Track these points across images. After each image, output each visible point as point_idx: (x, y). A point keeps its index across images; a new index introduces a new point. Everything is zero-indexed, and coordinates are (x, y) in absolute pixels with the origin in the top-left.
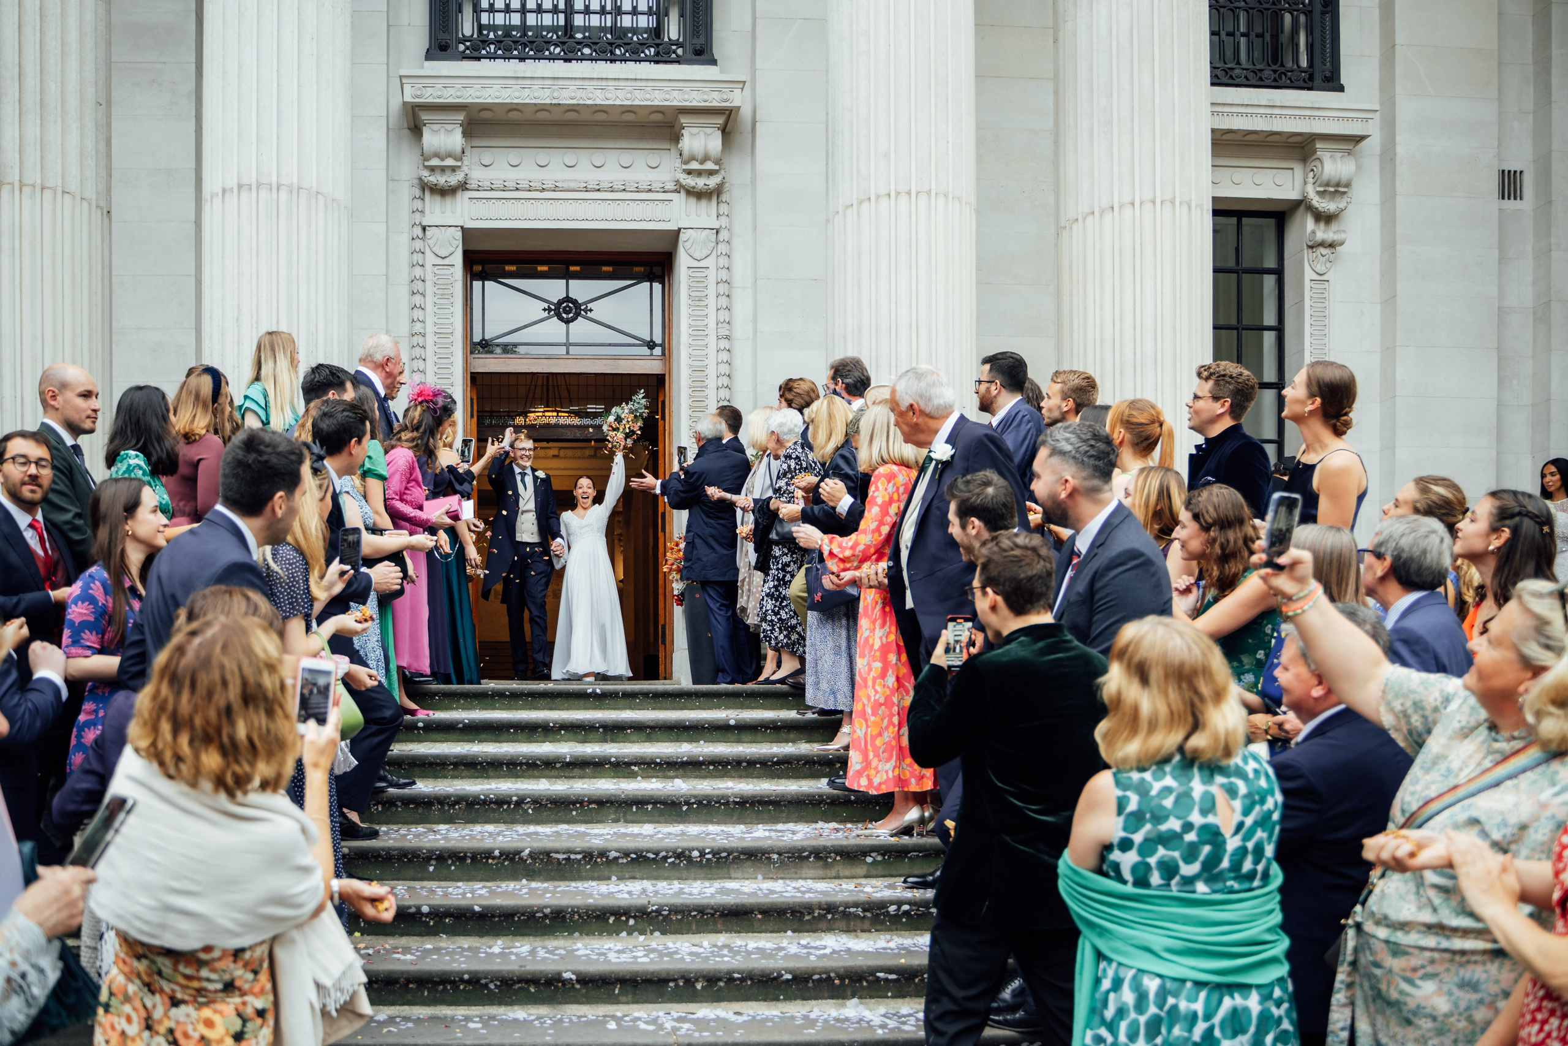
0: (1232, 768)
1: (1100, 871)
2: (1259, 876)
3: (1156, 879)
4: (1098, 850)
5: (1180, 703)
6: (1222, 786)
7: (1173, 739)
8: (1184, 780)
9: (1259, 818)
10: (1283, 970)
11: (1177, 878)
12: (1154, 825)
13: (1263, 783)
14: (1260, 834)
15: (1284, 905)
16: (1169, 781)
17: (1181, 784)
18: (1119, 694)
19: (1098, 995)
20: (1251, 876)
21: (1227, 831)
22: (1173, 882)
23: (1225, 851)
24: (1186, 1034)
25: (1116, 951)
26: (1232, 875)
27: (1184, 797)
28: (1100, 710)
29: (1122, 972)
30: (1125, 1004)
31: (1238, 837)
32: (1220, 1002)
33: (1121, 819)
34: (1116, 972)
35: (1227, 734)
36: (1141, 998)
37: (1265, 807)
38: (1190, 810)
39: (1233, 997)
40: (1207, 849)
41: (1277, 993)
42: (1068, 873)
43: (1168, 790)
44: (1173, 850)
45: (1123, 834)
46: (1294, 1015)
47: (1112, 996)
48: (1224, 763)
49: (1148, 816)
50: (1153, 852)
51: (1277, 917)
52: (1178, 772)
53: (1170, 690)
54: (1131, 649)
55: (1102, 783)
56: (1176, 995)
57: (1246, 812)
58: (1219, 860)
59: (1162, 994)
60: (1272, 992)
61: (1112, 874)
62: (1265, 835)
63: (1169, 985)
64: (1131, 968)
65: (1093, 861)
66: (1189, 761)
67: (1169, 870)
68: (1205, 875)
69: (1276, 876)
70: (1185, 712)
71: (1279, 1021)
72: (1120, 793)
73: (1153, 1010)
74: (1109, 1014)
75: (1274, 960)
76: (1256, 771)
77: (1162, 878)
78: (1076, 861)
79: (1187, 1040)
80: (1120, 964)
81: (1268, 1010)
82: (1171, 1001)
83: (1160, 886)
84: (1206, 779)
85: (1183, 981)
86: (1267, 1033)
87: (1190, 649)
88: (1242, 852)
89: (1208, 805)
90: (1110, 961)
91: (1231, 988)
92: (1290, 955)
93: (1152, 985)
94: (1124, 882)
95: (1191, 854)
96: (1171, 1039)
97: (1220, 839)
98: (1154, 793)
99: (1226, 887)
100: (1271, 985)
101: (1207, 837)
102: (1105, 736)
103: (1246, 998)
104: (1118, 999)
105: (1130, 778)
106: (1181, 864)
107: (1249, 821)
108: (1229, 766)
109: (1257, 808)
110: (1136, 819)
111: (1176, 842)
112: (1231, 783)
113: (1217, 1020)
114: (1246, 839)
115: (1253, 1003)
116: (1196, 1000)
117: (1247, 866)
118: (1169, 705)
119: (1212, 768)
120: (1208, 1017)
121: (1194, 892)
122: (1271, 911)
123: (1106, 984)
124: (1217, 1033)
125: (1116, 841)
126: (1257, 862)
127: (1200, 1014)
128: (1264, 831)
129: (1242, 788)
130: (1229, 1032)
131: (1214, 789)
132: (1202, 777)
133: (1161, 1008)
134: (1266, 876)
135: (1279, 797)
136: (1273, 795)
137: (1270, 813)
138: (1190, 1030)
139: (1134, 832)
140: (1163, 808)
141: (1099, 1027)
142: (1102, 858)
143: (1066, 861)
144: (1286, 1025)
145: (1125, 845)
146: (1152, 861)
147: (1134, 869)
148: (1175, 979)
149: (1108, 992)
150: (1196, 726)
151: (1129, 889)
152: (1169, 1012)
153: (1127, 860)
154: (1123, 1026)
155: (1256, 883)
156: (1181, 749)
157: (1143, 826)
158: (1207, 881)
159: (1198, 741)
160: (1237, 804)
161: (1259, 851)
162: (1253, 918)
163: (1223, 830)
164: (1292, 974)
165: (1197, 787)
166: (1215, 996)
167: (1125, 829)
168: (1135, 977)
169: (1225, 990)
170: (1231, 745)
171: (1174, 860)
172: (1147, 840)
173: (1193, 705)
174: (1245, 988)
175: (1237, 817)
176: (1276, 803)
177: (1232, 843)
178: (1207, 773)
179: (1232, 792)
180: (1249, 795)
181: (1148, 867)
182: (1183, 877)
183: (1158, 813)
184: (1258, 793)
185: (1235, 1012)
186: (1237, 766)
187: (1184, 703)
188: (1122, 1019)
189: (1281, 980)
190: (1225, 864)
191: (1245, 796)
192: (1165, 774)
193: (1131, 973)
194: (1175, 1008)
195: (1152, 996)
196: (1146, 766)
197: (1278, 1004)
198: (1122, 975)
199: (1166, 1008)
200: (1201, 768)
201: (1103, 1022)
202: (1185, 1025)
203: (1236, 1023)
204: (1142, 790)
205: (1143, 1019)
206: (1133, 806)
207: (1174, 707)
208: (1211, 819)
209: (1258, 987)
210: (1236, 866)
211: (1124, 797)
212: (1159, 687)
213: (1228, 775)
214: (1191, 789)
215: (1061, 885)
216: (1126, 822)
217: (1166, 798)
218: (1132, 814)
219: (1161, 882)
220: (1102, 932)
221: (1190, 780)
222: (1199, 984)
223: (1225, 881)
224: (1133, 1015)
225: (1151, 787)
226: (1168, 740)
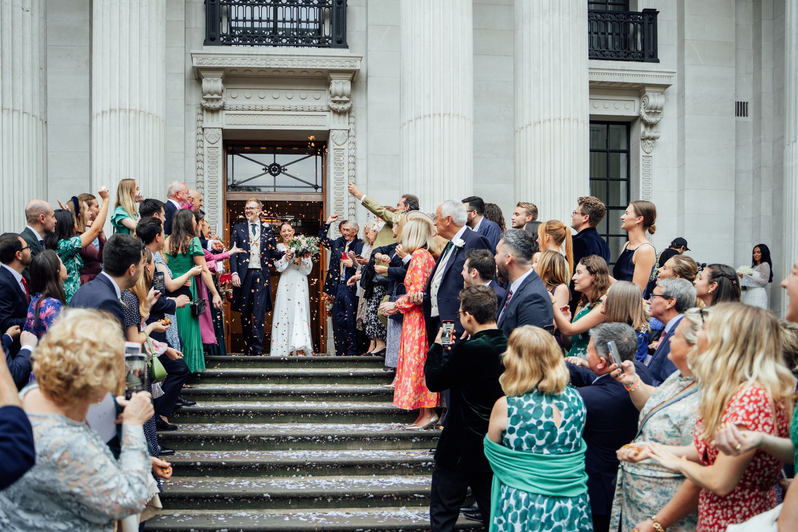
0: (561, 396)
1: (501, 444)
2: (573, 447)
3: (525, 446)
4: (500, 433)
5: (535, 366)
6: (556, 404)
7: (533, 382)
8: (539, 401)
9: (573, 420)
10: (585, 490)
11: (535, 446)
12: (524, 422)
13: (576, 404)
14: (573, 427)
15: (586, 461)
16: (531, 401)
17: (537, 403)
18: (510, 361)
19: (500, 501)
20: (570, 446)
21: (558, 425)
22: (533, 448)
23: (557, 434)
24: (538, 519)
25: (507, 481)
26: (560, 446)
27: (538, 409)
28: (502, 369)
29: (510, 490)
30: (511, 505)
31: (563, 428)
32: (554, 504)
33: (510, 418)
34: (508, 491)
35: (557, 380)
36: (518, 502)
37: (576, 415)
38: (541, 415)
39: (560, 502)
40: (548, 433)
41: (581, 500)
42: (487, 444)
43: (531, 405)
44: (533, 433)
45: (510, 426)
46: (590, 511)
47: (506, 501)
48: (557, 394)
49: (522, 417)
50: (524, 434)
51: (583, 466)
52: (535, 398)
53: (531, 360)
54: (515, 340)
55: (502, 403)
56: (534, 501)
57: (567, 417)
58: (555, 439)
59: (528, 500)
60: (578, 500)
61: (506, 444)
62: (576, 428)
63: (530, 496)
64: (514, 488)
65: (498, 438)
66: (541, 393)
67: (531, 443)
68: (548, 445)
69: (584, 447)
70: (538, 370)
71: (582, 513)
72: (509, 407)
73: (523, 508)
74: (505, 509)
75: (580, 486)
76: (573, 398)
77: (528, 446)
78: (490, 438)
79: (539, 521)
80: (509, 487)
81: (576, 508)
82: (531, 503)
83: (527, 450)
84: (549, 401)
85: (537, 494)
86: (575, 519)
87: (540, 341)
88: (565, 435)
89: (550, 413)
90: (505, 485)
91: (559, 498)
92: (588, 483)
93: (523, 496)
94: (511, 448)
95: (541, 435)
96: (531, 521)
97: (555, 428)
98: (524, 407)
99: (557, 451)
100: (578, 497)
101: (549, 428)
102: (505, 380)
103: (566, 503)
104: (508, 503)
105: (514, 400)
106: (536, 440)
107: (568, 421)
108: (560, 395)
109: (572, 415)
110: (516, 419)
111: (534, 430)
112: (560, 403)
113: (552, 513)
114: (566, 429)
115: (569, 505)
116: (543, 503)
117: (567, 441)
118: (530, 367)
119: (552, 396)
120: (548, 511)
121: (542, 453)
122: (580, 463)
123: (503, 496)
124: (552, 518)
125: (507, 429)
126: (572, 440)
127: (545, 510)
128: (575, 426)
129: (566, 406)
130: (558, 518)
131: (552, 406)
132: (547, 400)
133: (527, 507)
134: (577, 448)
135: (584, 411)
136: (581, 409)
137: (579, 418)
138: (540, 517)
139: (516, 425)
140: (529, 414)
141: (500, 516)
142: (502, 437)
143: (487, 438)
144: (585, 516)
145: (512, 431)
146: (523, 438)
147: (515, 442)
148: (533, 494)
149: (504, 500)
150: (543, 377)
151: (513, 451)
152: (530, 509)
153: (512, 438)
154: (510, 515)
155: (572, 450)
156: (536, 387)
157: (519, 422)
158: (549, 449)
159: (544, 384)
160: (563, 413)
161: (573, 435)
162: (570, 466)
163: (556, 425)
164: (589, 492)
165: (545, 404)
166: (552, 502)
167: (511, 423)
168: (515, 493)
169: (556, 499)
170: (559, 385)
171: (533, 438)
172: (521, 428)
173: (541, 367)
174: (565, 498)
175: (563, 419)
176: (582, 413)
177: (560, 431)
178: (549, 398)
179: (560, 407)
180: (568, 409)
181: (521, 440)
182: (537, 446)
183: (526, 416)
184: (573, 408)
185: (560, 508)
186: (564, 395)
187: (538, 366)
188: (510, 512)
189: (583, 495)
190: (557, 440)
191: (566, 409)
192: (530, 398)
193: (514, 491)
194: (533, 506)
195: (523, 501)
196: (521, 395)
197: (581, 506)
198: (510, 492)
199: (529, 507)
200: (546, 396)
201: (502, 513)
202: (538, 514)
203: (561, 514)
204: (519, 405)
205: (519, 512)
206: (515, 413)
207: (533, 368)
208: (550, 419)
209: (572, 498)
210: (562, 442)
211: (511, 408)
212: (526, 358)
213: (559, 400)
214: (542, 405)
215: (485, 450)
216: (512, 420)
217: (530, 409)
218: (514, 416)
219: (528, 448)
220: (502, 472)
221: (541, 402)
222: (544, 496)
223: (557, 448)
224: (514, 510)
225: (524, 404)
226: (531, 383)
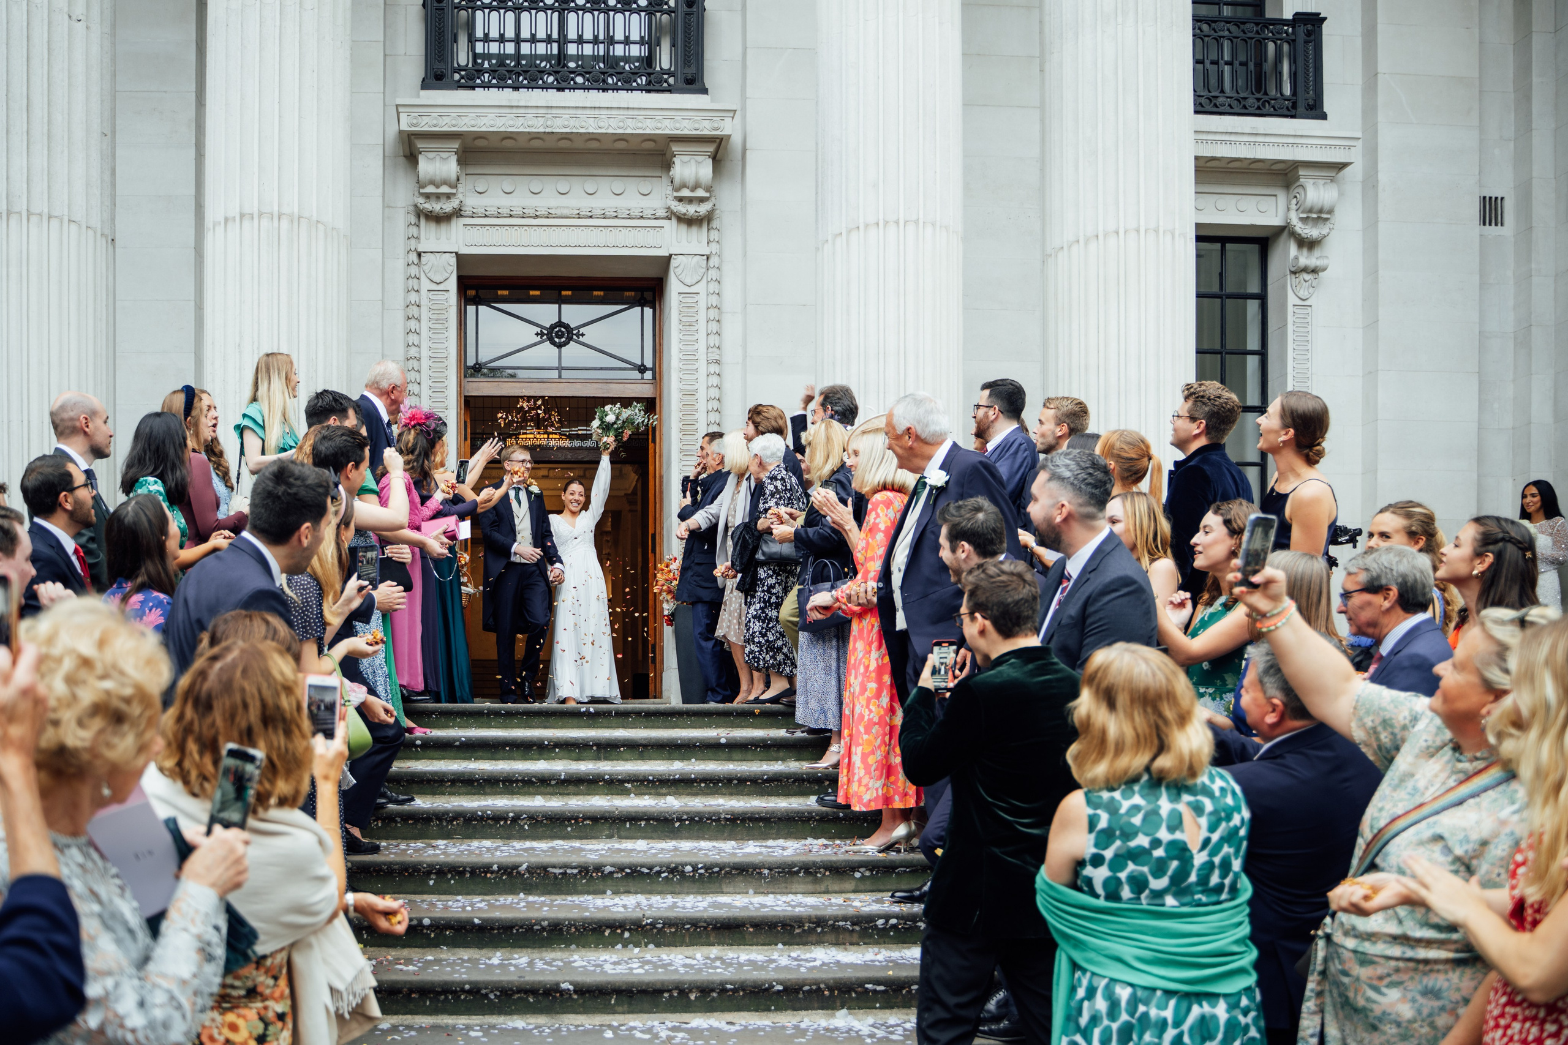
0: (1199, 787)
1: (1074, 886)
2: (1226, 889)
3: (1126, 893)
4: (1072, 865)
5: (1145, 726)
6: (1189, 804)
7: (1141, 760)
8: (1152, 798)
9: (1225, 834)
10: (1251, 980)
11: (1147, 892)
12: (1124, 842)
13: (1229, 800)
14: (1226, 849)
15: (1252, 917)
16: (1137, 800)
17: (1149, 802)
18: (1089, 718)
19: (1073, 1004)
20: (1219, 889)
21: (1194, 846)
22: (1143, 896)
23: (1193, 866)
24: (1156, 1040)
25: (1090, 961)
26: (1200, 888)
27: (1152, 816)
28: (1071, 734)
29: (1096, 981)
30: (1098, 1011)
31: (1205, 853)
32: (1189, 1010)
33: (1093, 836)
34: (1090, 982)
35: (1192, 754)
36: (1114, 1006)
37: (1232, 824)
38: (1158, 827)
39: (1201, 1006)
40: (1175, 864)
41: (1244, 1002)
42: (1045, 887)
43: (1136, 808)
44: (1143, 865)
45: (1094, 850)
46: (1262, 1023)
47: (1086, 1004)
48: (1190, 782)
49: (1118, 833)
50: (1122, 868)
51: (1246, 930)
52: (1146, 791)
53: (1136, 715)
54: (1100, 674)
55: (1074, 803)
56: (1146, 1003)
57: (1212, 829)
58: (1188, 875)
59: (1134, 1002)
60: (1239, 1001)
61: (1086, 889)
62: (1232, 850)
63: (1140, 993)
64: (1104, 977)
65: (1067, 876)
66: (1157, 781)
67: (1139, 884)
68: (1174, 889)
69: (1246, 890)
70: (1151, 735)
71: (1246, 1029)
72: (1090, 811)
73: (1124, 1017)
74: (1084, 1021)
75: (1241, 971)
76: (1222, 789)
77: (1132, 892)
78: (1050, 875)
80: (1093, 974)
81: (1236, 1018)
82: (1142, 1008)
83: (1131, 899)
84: (1173, 797)
85: (1154, 990)
86: (1234, 1040)
87: (1154, 676)
88: (1209, 867)
89: (1176, 822)
90: (1084, 971)
91: (1199, 997)
92: (1257, 965)
93: (1124, 994)
94: (1097, 896)
95: (1159, 869)
97: (1188, 854)
98: (1123, 811)
99: (1194, 900)
100: (1239, 994)
101: (1176, 852)
102: (1076, 758)
103: (1214, 1006)
104: (1092, 1007)
105: (1101, 797)
106: (1150, 878)
107: (1215, 837)
108: (1195, 785)
109: (1224, 825)
110: (1105, 837)
111: (1144, 858)
112: (1197, 801)
113: (1185, 1027)
114: (1213, 854)
115: (1221, 1011)
116: (1166, 1007)
117: (1215, 879)
118: (1135, 729)
119: (1179, 786)
120: (1177, 1024)
121: (1163, 905)
122: (1240, 924)
123: (1081, 993)
124: (1186, 1039)
125: (1088, 857)
126: (1223, 876)
127: (1170, 1021)
128: (1230, 847)
129: (1208, 805)
130: (1197, 1038)
131: (1181, 807)
132: (1169, 796)
133: (1132, 1015)
134: (1234, 890)
135: (1246, 814)
136: (1239, 812)
137: (1236, 829)
138: (1160, 1036)
139: (1105, 848)
140: (1133, 825)
141: (1075, 1034)
142: (1076, 873)
143: (1044, 876)
144: (1253, 1033)
145: (1097, 860)
146: (1123, 875)
147: (1106, 883)
148: (1145, 988)
149: (1082, 1000)
150: (1162, 749)
151: (1101, 903)
152: (1140, 1020)
153: (1099, 875)
154: (1097, 1032)
155: (1224, 896)
156: (1148, 769)
157: (1113, 842)
158: (1176, 895)
159: (1164, 762)
160: (1204, 821)
161: (1226, 866)
162: (1222, 930)
163: (1190, 846)
164: (1259, 983)
165: (1165, 805)
166: (1184, 1005)
167: (1096, 845)
168: (1107, 987)
169: (1193, 999)
170: (1195, 764)
171: (1143, 874)
172: (1117, 856)
173: (1158, 729)
174: (1213, 997)
175: (1204, 833)
176: (1243, 820)
177: (1199, 859)
178: (1174, 791)
179: (1198, 809)
180: (1215, 812)
181: (1119, 880)
182: (1152, 891)
183: (1127, 830)
184: (1224, 810)
185: (1203, 1019)
186: (1204, 785)
187: (1150, 727)
188: (1095, 1026)
189: (1248, 990)
190: (1193, 878)
191: (1211, 814)
192: (1133, 793)
193: (1104, 982)
194: (1145, 1015)
195: (1123, 1004)
196: (1115, 786)
197: (1245, 1013)
198: (1095, 984)
199: (1137, 1015)
200: (1168, 787)
201: (1078, 1029)
202: (1156, 1032)
203: (1204, 1030)
204: (1112, 808)
205: (1115, 1026)
206: (1103, 824)
207: (1140, 731)
208: (1178, 835)
209: (1225, 996)
210: (1204, 880)
211: (1095, 815)
212: (1125, 712)
213: (1195, 794)
214: (1159, 807)
215: (1039, 900)
216: (1097, 838)
217: (1134, 815)
218: (1103, 831)
219: (1131, 896)
220: (1078, 944)
221: (1158, 799)
222: (1169, 993)
223: (1193, 894)
224: (1106, 1022)
225: (1121, 805)
226: (1137, 761)
